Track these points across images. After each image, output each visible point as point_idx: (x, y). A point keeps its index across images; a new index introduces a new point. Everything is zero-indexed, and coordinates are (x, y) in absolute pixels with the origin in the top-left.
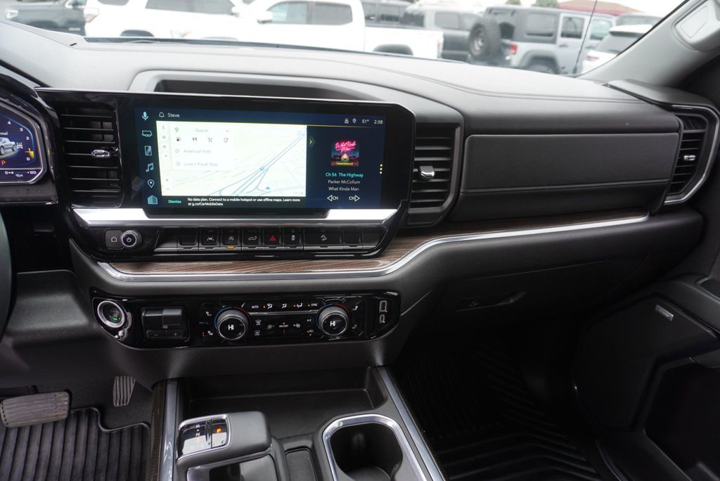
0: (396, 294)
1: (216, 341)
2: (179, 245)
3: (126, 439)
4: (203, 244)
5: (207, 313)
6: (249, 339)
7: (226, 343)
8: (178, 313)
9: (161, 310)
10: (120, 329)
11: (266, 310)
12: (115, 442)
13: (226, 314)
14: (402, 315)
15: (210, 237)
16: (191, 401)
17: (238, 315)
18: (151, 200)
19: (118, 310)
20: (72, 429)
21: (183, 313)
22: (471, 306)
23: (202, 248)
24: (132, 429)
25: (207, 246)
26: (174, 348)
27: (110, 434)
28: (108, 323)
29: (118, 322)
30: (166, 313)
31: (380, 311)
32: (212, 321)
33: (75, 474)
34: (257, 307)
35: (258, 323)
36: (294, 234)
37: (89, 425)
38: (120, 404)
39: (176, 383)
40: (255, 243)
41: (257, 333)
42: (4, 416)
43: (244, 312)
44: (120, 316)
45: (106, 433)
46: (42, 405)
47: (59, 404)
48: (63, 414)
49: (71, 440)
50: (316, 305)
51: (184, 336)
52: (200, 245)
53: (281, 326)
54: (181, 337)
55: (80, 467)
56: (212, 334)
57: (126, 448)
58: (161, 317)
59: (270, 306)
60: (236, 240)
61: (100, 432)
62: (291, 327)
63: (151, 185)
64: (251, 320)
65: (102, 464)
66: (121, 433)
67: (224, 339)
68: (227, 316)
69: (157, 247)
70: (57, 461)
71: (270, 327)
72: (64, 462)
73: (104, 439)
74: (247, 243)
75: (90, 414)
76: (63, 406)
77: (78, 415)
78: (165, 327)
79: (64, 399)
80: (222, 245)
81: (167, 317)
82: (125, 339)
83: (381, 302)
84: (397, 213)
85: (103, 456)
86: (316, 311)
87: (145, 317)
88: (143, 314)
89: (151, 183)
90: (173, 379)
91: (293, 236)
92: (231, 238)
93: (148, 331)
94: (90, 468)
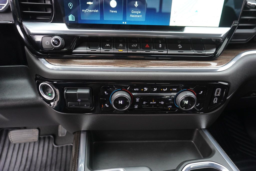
0: (227, 84)
1: (110, 110)
2: (88, 49)
3: (64, 151)
4: (103, 48)
5: (105, 92)
6: (131, 110)
7: (117, 112)
8: (87, 91)
9: (77, 89)
10: (52, 101)
11: (143, 92)
12: (60, 151)
13: (117, 93)
14: (228, 98)
15: (108, 44)
16: (94, 143)
17: (125, 94)
18: (71, 18)
19: (51, 89)
20: (42, 145)
21: (90, 92)
22: (252, 95)
23: (103, 50)
24: (67, 146)
25: (105, 50)
26: (84, 114)
27: (58, 148)
28: (45, 96)
29: (51, 96)
30: (80, 91)
31: (215, 95)
32: (108, 98)
33: (42, 165)
34: (137, 89)
35: (138, 100)
36: (160, 44)
37: (49, 143)
38: (61, 135)
39: (86, 133)
40: (136, 48)
41: (136, 107)
42: (11, 138)
43: (129, 93)
44: (52, 93)
45: (56, 147)
46: (27, 135)
47: (34, 134)
48: (36, 138)
49: (41, 149)
50: (175, 89)
51: (91, 106)
52: (102, 49)
53: (152, 103)
54: (89, 107)
55: (44, 161)
56: (108, 106)
57: (64, 155)
58: (76, 93)
59: (146, 89)
60: (124, 46)
61: (53, 147)
62: (158, 103)
63: (71, 7)
64: (133, 98)
65: (54, 161)
66: (62, 147)
67: (115, 109)
68: (118, 94)
69: (74, 50)
70: (35, 159)
71: (144, 103)
72: (38, 159)
73: (55, 150)
74: (131, 48)
75: (49, 138)
76: (36, 135)
77: (44, 138)
78: (79, 100)
79: (36, 132)
80: (115, 49)
81: (80, 94)
82: (56, 107)
83: (217, 89)
84: (230, 31)
85: (54, 158)
86: (175, 94)
87: (66, 94)
88: (65, 91)
89: (70, 5)
90: (84, 131)
91: (160, 45)
92: (121, 45)
93: (69, 103)
94: (49, 163)
